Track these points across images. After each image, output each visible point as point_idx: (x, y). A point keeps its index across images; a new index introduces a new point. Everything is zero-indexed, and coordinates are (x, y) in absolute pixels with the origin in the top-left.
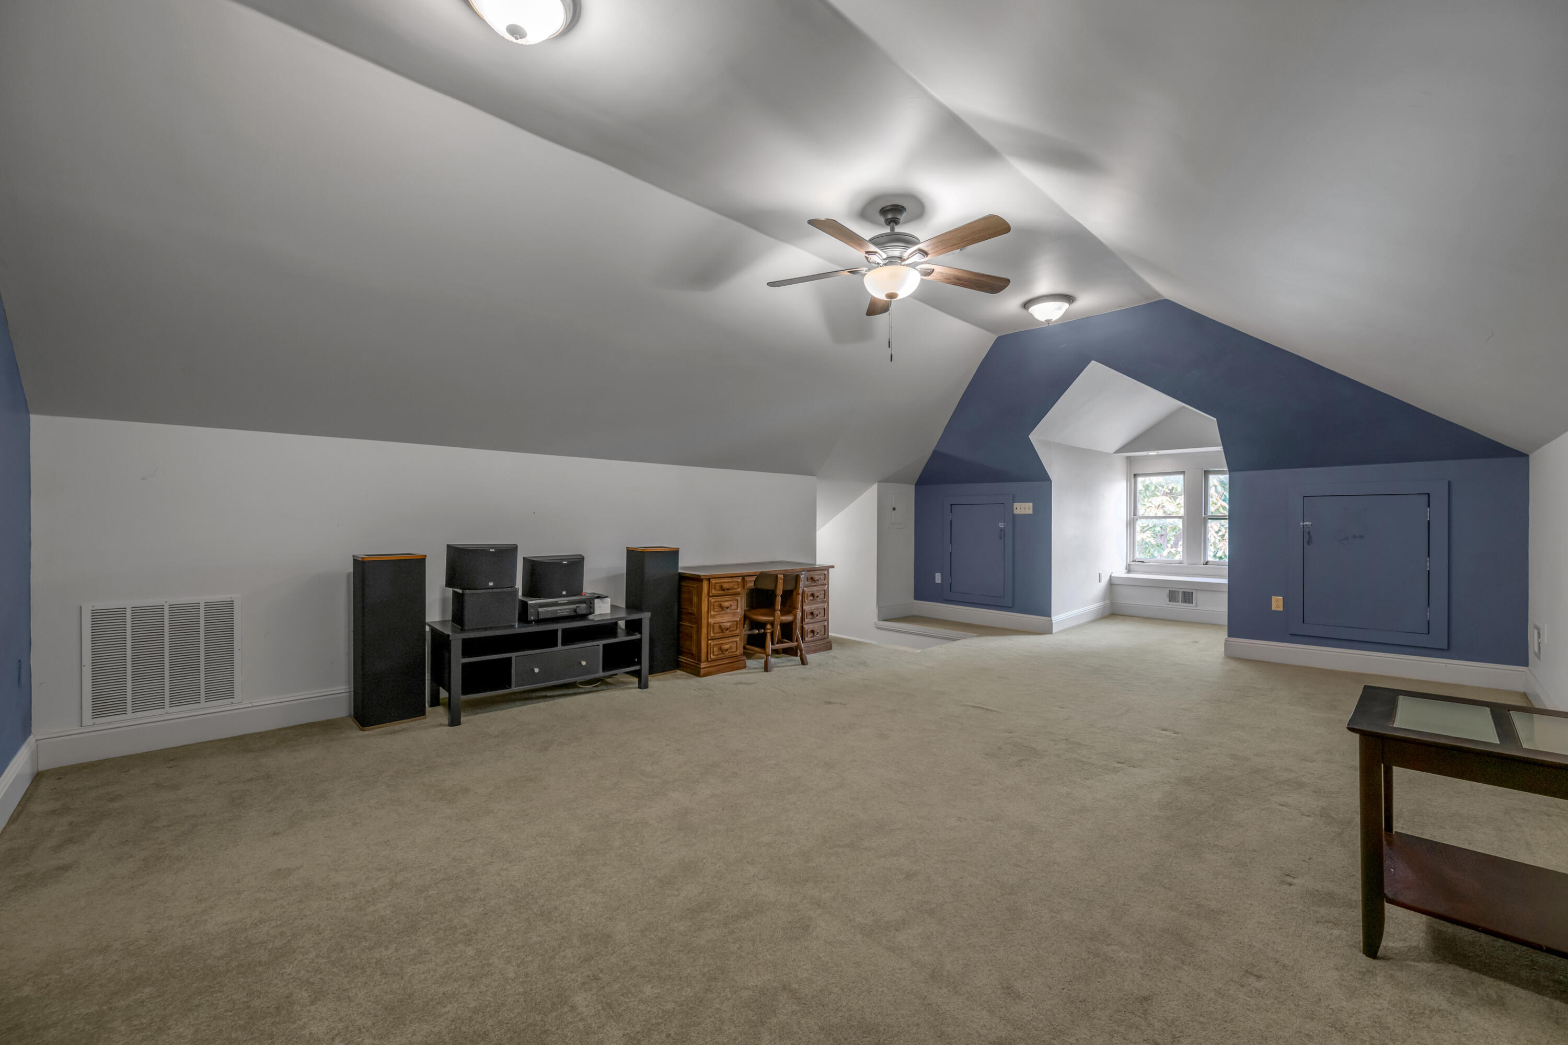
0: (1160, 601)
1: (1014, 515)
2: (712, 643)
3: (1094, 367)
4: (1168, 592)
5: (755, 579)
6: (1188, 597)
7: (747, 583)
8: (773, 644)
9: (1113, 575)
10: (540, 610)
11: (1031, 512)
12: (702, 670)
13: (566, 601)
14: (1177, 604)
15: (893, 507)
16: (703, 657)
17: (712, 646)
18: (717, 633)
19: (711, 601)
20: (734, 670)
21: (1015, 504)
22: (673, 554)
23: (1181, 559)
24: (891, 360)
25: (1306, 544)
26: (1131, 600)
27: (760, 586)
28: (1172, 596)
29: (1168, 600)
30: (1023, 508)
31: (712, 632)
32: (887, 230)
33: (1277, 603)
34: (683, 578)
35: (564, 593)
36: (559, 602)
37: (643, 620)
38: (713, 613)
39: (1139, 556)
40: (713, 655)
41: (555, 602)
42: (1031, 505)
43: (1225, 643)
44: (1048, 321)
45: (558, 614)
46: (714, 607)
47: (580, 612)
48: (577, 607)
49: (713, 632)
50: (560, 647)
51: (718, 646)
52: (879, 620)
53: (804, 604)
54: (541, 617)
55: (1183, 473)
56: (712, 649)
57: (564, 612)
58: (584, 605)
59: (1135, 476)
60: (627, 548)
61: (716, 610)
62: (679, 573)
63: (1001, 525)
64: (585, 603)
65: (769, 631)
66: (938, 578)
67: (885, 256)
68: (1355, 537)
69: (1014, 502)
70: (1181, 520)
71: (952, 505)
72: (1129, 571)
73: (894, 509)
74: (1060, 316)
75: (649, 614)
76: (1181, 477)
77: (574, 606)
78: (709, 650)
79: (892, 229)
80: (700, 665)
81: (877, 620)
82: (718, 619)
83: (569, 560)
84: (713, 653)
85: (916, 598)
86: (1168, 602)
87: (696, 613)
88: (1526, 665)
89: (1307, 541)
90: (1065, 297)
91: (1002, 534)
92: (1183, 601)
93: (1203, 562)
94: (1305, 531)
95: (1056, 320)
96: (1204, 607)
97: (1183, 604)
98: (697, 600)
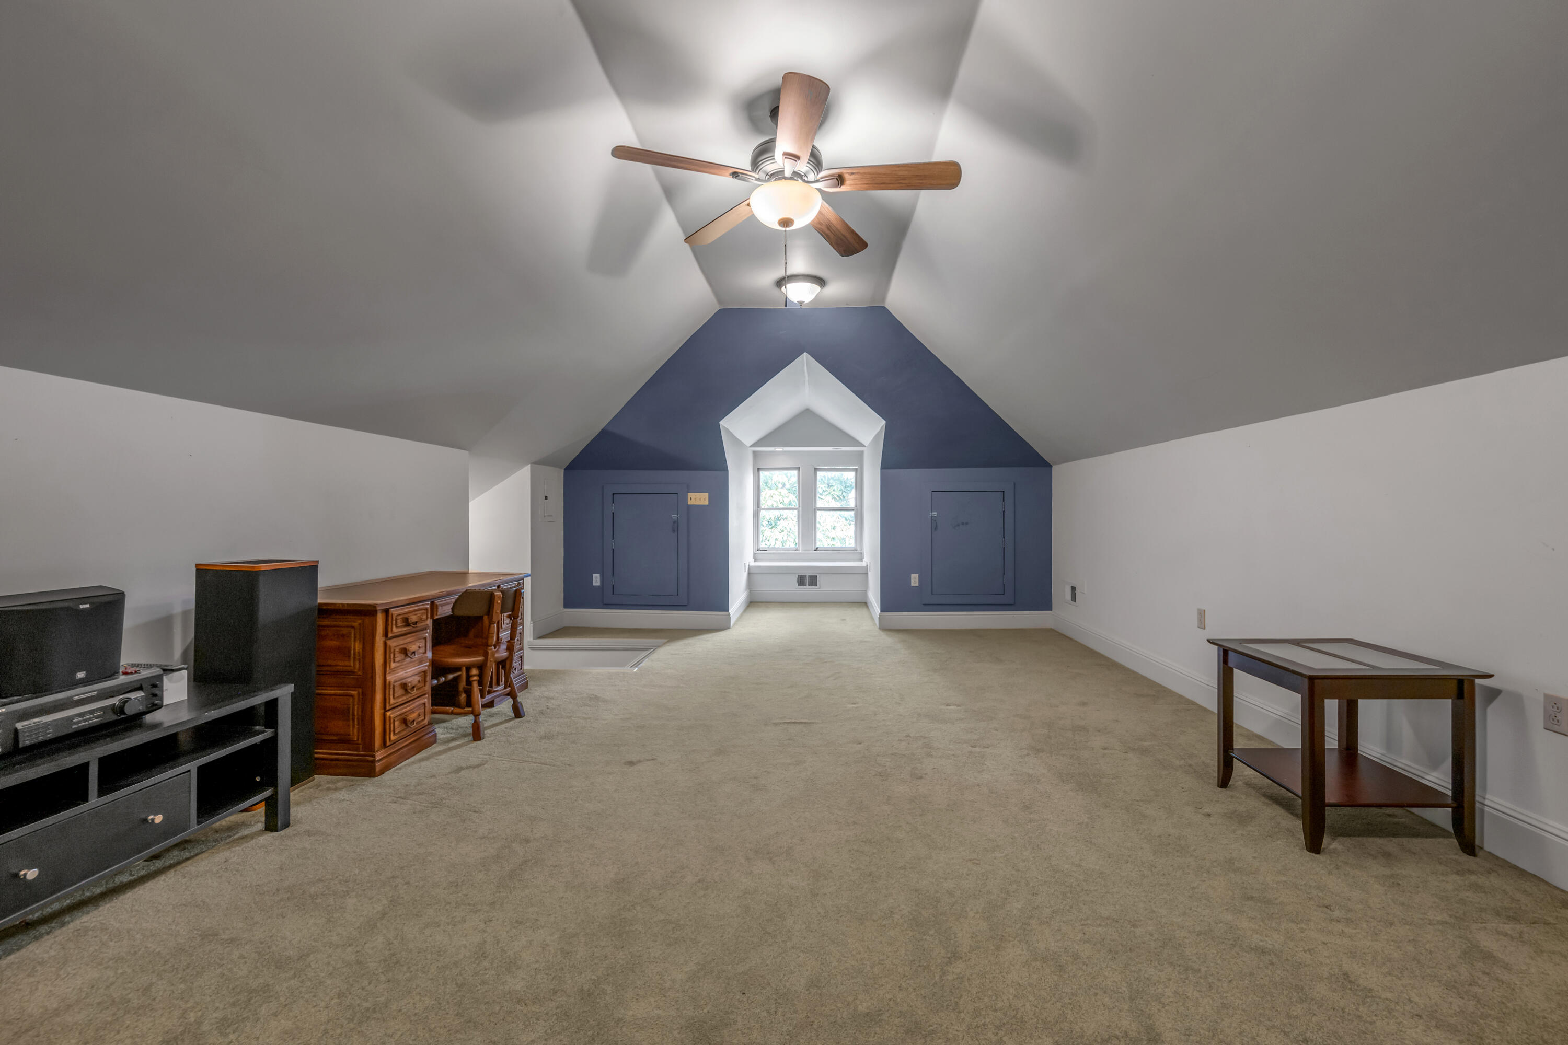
0: (790, 587)
1: (689, 507)
2: (392, 716)
3: (804, 361)
4: (798, 577)
5: (454, 600)
6: (813, 581)
7: (437, 608)
8: (482, 697)
9: (751, 565)
10: (19, 726)
11: (707, 503)
12: (378, 764)
13: (94, 693)
14: (804, 587)
15: (545, 495)
16: (378, 742)
17: (392, 721)
18: (399, 697)
19: (390, 646)
20: (420, 751)
21: (689, 494)
22: (310, 571)
23: (797, 546)
25: (933, 530)
26: (768, 587)
27: (460, 613)
28: (801, 581)
29: (799, 584)
30: (699, 499)
31: (391, 697)
33: (915, 580)
34: (325, 611)
35: (81, 675)
36: (75, 698)
37: (279, 699)
38: (393, 665)
39: (763, 546)
40: (394, 734)
41: (68, 698)
42: (706, 495)
43: (879, 618)
44: (801, 303)
45: (74, 727)
46: (394, 655)
47: (130, 710)
48: (125, 702)
49: (394, 696)
50: (94, 801)
51: (399, 718)
52: (533, 639)
53: (501, 630)
54: (25, 742)
55: (798, 469)
56: (392, 725)
57: (90, 719)
58: (140, 694)
59: (759, 469)
60: (197, 565)
61: (397, 659)
62: (320, 604)
63: (674, 516)
64: (140, 688)
65: (475, 678)
66: (596, 580)
68: (963, 524)
69: (689, 490)
70: (796, 512)
71: (613, 494)
72: (755, 560)
73: (546, 498)
74: (811, 299)
75: (290, 688)
76: (795, 472)
77: (115, 701)
78: (388, 726)
80: (374, 756)
81: (531, 639)
82: (401, 674)
83: (91, 600)
84: (394, 731)
85: (566, 606)
86: (800, 587)
87: (359, 670)
88: (1051, 610)
89: (934, 528)
90: (820, 281)
91: (675, 527)
92: (810, 584)
93: (814, 548)
94: (933, 520)
95: (807, 303)
96: (826, 586)
97: (810, 587)
98: (361, 646)
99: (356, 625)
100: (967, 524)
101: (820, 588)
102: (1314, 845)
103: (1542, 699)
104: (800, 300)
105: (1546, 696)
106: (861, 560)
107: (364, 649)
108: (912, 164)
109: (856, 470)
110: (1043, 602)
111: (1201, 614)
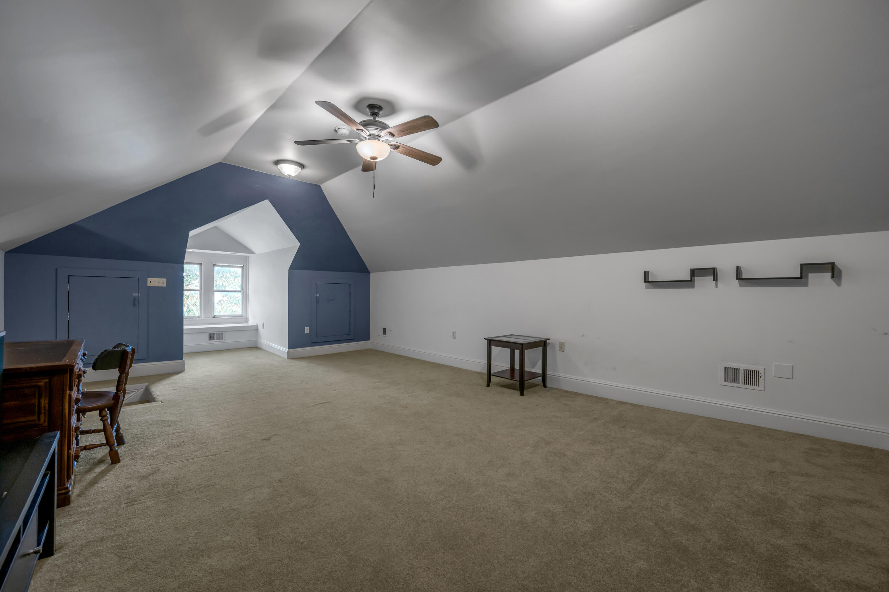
0: (203, 342)
1: (149, 288)
3: (266, 203)
4: (208, 335)
6: (219, 336)
11: (165, 286)
14: (214, 341)
21: (148, 279)
23: (200, 315)
24: (373, 197)
28: (211, 337)
29: (208, 339)
30: (157, 282)
32: (372, 118)
33: (307, 330)
42: (166, 279)
43: (287, 353)
44: (289, 176)
55: (201, 264)
63: (135, 294)
67: (368, 134)
68: (331, 300)
69: (148, 277)
70: (199, 292)
71: (69, 276)
76: (198, 266)
79: (374, 118)
86: (210, 341)
87: (45, 422)
88: (369, 339)
89: (318, 302)
90: (302, 166)
91: (136, 302)
92: (218, 339)
93: (213, 316)
94: (317, 298)
95: (293, 176)
96: (229, 340)
97: (217, 341)
98: (47, 402)
99: (42, 384)
100: (333, 300)
101: (225, 341)
102: (522, 394)
103: (558, 343)
104: (289, 174)
105: (560, 343)
106: (247, 322)
107: (49, 404)
108: (427, 153)
109: (243, 267)
110: (366, 337)
111: (454, 333)
